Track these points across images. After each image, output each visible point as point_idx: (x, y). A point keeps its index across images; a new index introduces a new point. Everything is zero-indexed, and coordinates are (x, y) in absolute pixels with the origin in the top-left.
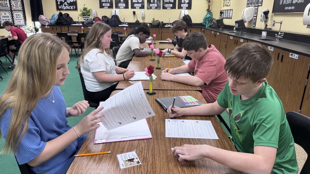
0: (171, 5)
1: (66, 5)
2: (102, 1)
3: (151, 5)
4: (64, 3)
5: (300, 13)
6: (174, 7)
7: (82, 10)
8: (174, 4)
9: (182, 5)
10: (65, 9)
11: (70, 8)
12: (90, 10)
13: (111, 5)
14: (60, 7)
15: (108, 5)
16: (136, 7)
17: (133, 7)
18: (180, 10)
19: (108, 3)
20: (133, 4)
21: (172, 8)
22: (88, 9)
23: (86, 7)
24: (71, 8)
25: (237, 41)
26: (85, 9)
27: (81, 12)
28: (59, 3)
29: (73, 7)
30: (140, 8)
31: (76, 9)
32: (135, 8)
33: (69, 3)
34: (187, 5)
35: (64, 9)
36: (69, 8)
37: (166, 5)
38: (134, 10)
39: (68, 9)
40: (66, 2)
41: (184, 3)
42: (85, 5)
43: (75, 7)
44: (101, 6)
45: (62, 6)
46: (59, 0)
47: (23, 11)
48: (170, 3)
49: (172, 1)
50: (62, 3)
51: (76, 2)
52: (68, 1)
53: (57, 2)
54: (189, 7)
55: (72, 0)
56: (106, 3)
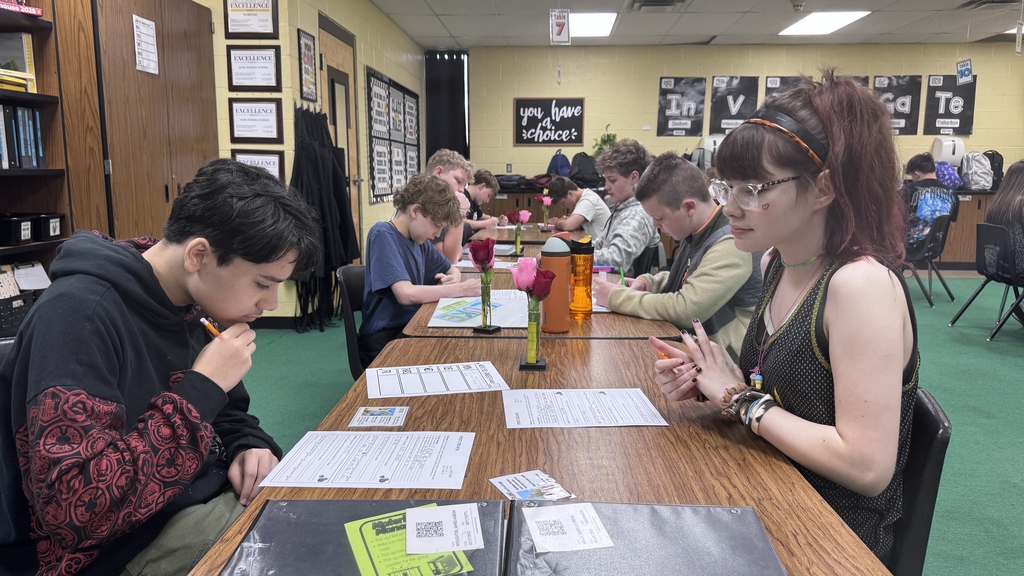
0: (902, 123)
1: (549, 127)
2: (668, 113)
4: (541, 120)
6: (909, 129)
7: (599, 140)
8: (911, 118)
9: (939, 123)
10: (544, 141)
11: (560, 136)
13: (695, 126)
14: (526, 135)
15: (685, 127)
18: (931, 138)
19: (688, 117)
21: (904, 131)
23: (611, 131)
24: (564, 137)
26: (608, 140)
27: (597, 148)
28: (524, 122)
29: (570, 134)
31: (579, 140)
33: (558, 120)
34: (956, 122)
35: (541, 140)
36: (556, 137)
39: (552, 138)
40: (549, 119)
41: (948, 115)
42: (609, 128)
43: (576, 134)
44: (663, 130)
45: (533, 131)
46: (527, 113)
47: (418, 146)
48: (898, 115)
49: (907, 109)
50: (533, 122)
51: (581, 117)
52: (557, 114)
53: (518, 118)
54: (965, 129)
55: (567, 112)
56: (680, 117)
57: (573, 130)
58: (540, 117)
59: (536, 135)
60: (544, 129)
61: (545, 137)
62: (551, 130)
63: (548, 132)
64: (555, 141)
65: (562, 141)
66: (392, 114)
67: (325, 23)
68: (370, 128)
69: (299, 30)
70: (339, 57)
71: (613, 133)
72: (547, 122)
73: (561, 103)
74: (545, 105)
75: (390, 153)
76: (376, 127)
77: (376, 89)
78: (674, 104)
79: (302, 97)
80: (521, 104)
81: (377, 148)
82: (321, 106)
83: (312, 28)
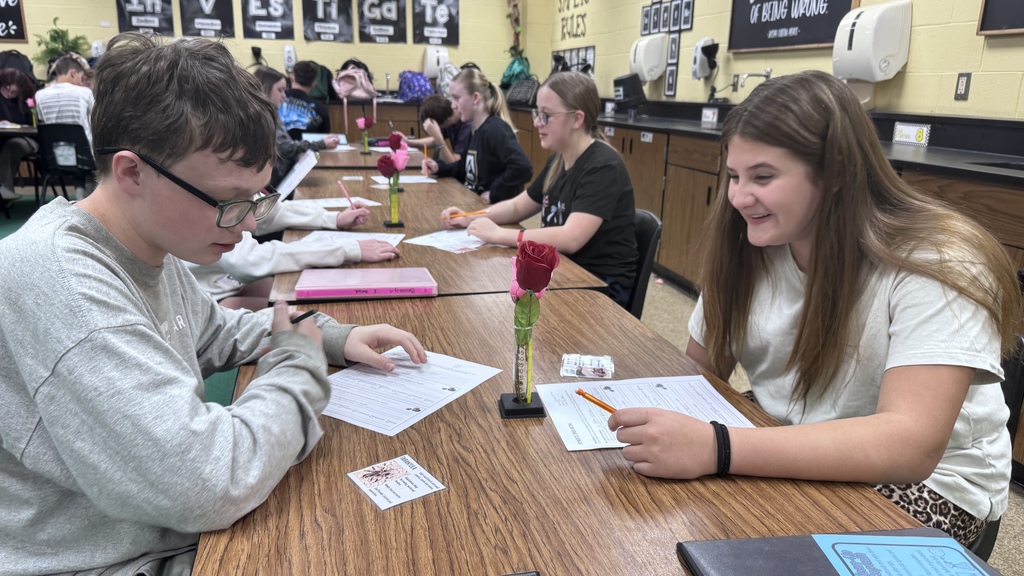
0: (390, 30)
2: (129, 8)
3: (318, 27)
5: (815, 45)
6: (399, 37)
7: (48, 37)
8: (399, 25)
9: (427, 32)
12: (77, 39)
13: (164, 25)
15: (152, 24)
16: (262, 32)
17: (249, 33)
18: (421, 47)
19: (153, 13)
20: (249, 21)
21: (393, 39)
22: (71, 36)
23: (61, 26)
25: (631, 141)
26: (58, 36)
27: (43, 47)
29: (8, 28)
30: (279, 36)
31: (20, 35)
32: (258, 35)
34: (443, 32)
37: (372, 30)
38: (256, 43)
41: (435, 23)
42: (58, 22)
43: (15, 27)
48: (384, 21)
49: (393, 16)
51: (18, 8)
54: (452, 39)
56: (145, 13)
57: (11, 23)
71: (64, 28)
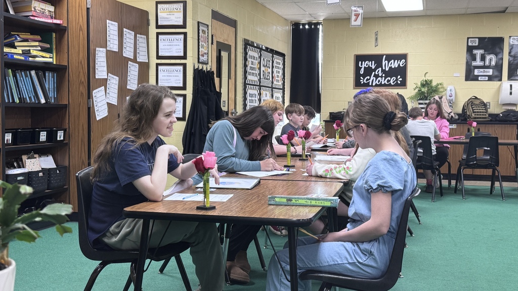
1: (380, 75)
2: (474, 64)
4: (375, 70)
7: (419, 84)
10: (376, 85)
11: (388, 81)
12: (438, 85)
13: (496, 73)
14: (363, 81)
15: (488, 74)
19: (489, 67)
22: (434, 84)
23: (428, 78)
24: (391, 82)
26: (426, 84)
27: (417, 90)
28: (362, 72)
29: (397, 80)
31: (403, 84)
33: (387, 69)
35: (374, 84)
36: (386, 82)
39: (383, 83)
40: (380, 69)
42: (427, 75)
43: (401, 79)
44: (470, 76)
45: (369, 77)
46: (364, 65)
47: (283, 89)
50: (368, 71)
51: (405, 68)
52: (386, 65)
53: (357, 69)
55: (395, 64)
56: (484, 67)
57: (399, 77)
58: (373, 68)
59: (371, 81)
60: (377, 76)
61: (377, 82)
62: (382, 77)
63: (380, 78)
64: (385, 85)
65: (390, 85)
66: (263, 69)
67: (216, 16)
68: (245, 78)
69: (198, 22)
70: (224, 34)
71: (430, 79)
72: (379, 71)
73: (390, 57)
74: (377, 59)
75: (260, 94)
76: (249, 77)
77: (250, 53)
78: (478, 58)
79: (199, 62)
80: (359, 58)
81: (249, 91)
82: (212, 66)
83: (207, 19)
